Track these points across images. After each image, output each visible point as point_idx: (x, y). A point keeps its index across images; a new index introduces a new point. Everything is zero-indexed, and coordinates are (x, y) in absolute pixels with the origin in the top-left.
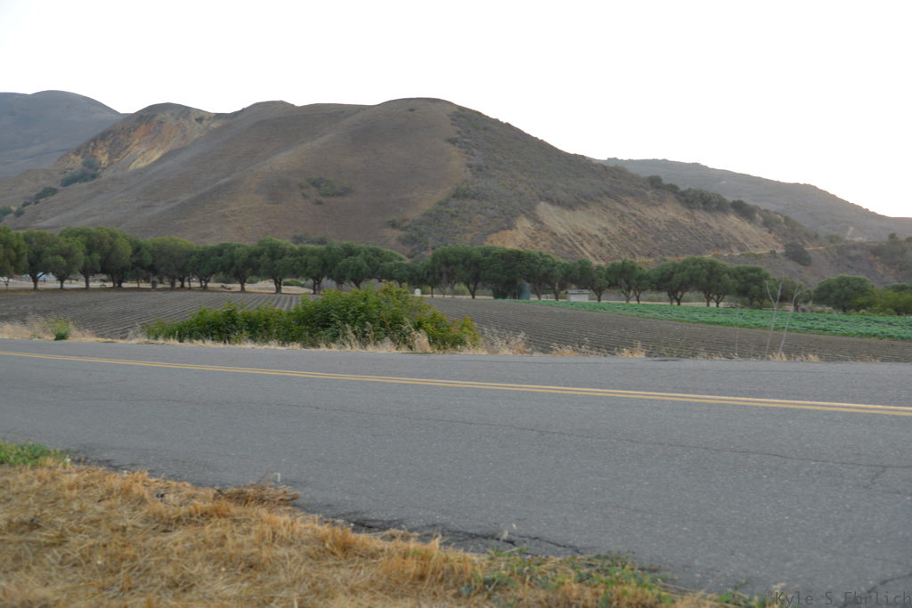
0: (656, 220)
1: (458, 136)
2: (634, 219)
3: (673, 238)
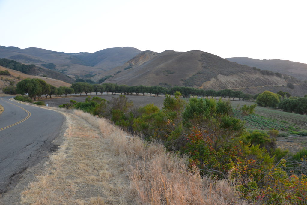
0: (253, 78)
1: (201, 59)
2: (246, 78)
3: (257, 82)
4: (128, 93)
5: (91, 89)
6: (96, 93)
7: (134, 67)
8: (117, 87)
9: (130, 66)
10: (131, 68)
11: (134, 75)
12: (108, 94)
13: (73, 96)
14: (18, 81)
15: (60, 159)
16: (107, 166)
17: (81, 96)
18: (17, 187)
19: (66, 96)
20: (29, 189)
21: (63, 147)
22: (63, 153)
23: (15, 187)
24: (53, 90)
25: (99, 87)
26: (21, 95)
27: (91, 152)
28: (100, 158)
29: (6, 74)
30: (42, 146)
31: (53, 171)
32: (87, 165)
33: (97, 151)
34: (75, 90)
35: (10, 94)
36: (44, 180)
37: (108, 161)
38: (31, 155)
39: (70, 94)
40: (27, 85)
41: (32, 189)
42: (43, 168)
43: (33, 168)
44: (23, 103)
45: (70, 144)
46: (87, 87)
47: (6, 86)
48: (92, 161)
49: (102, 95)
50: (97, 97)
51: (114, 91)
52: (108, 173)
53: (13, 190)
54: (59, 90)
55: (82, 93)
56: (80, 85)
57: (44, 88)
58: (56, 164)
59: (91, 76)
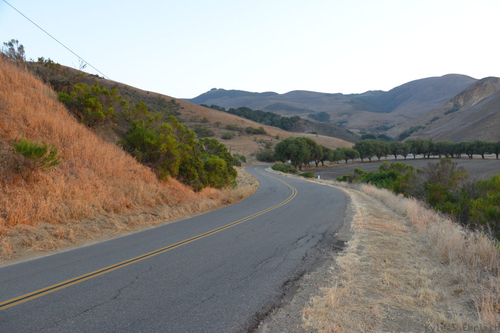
4: (452, 155)
5: (387, 151)
6: (396, 157)
7: (462, 109)
8: (431, 145)
9: (456, 108)
10: (457, 110)
11: (463, 123)
12: (416, 157)
13: (357, 162)
14: (276, 141)
15: (350, 263)
16: (430, 281)
17: (370, 162)
18: (294, 301)
19: (346, 163)
20: (312, 306)
21: (352, 245)
22: (353, 254)
23: (291, 300)
24: (327, 153)
25: (399, 146)
26: (281, 163)
27: (399, 255)
28: (415, 267)
29: (261, 132)
30: (320, 241)
31: (344, 282)
32: (395, 276)
33: (408, 253)
34: (360, 153)
35: (266, 162)
36: (331, 295)
37: (431, 272)
38: (306, 254)
39: (352, 159)
40: (288, 147)
41: (315, 306)
42: (326, 275)
43: (312, 273)
44: (284, 174)
45: (363, 240)
46: (380, 147)
47: (261, 150)
48: (403, 270)
49: (405, 159)
50: (398, 164)
51: (426, 152)
52: (433, 294)
53: (290, 304)
54: (335, 153)
55: (371, 156)
56: (368, 145)
57: (313, 151)
58: (345, 271)
59: (386, 129)
